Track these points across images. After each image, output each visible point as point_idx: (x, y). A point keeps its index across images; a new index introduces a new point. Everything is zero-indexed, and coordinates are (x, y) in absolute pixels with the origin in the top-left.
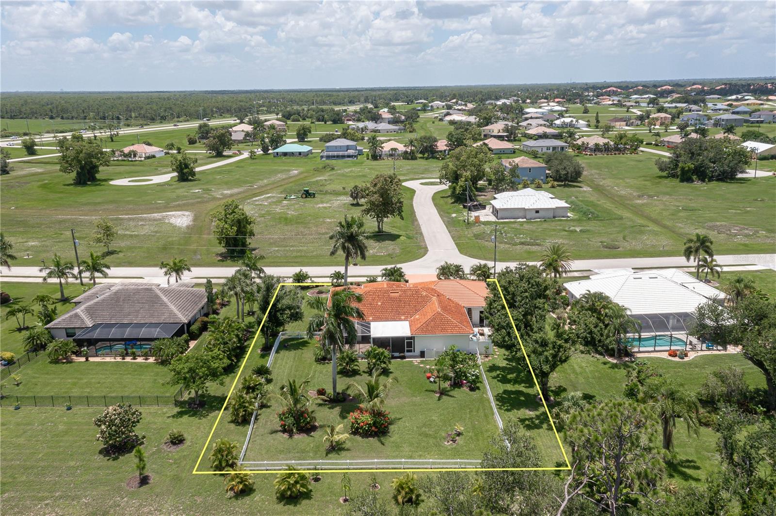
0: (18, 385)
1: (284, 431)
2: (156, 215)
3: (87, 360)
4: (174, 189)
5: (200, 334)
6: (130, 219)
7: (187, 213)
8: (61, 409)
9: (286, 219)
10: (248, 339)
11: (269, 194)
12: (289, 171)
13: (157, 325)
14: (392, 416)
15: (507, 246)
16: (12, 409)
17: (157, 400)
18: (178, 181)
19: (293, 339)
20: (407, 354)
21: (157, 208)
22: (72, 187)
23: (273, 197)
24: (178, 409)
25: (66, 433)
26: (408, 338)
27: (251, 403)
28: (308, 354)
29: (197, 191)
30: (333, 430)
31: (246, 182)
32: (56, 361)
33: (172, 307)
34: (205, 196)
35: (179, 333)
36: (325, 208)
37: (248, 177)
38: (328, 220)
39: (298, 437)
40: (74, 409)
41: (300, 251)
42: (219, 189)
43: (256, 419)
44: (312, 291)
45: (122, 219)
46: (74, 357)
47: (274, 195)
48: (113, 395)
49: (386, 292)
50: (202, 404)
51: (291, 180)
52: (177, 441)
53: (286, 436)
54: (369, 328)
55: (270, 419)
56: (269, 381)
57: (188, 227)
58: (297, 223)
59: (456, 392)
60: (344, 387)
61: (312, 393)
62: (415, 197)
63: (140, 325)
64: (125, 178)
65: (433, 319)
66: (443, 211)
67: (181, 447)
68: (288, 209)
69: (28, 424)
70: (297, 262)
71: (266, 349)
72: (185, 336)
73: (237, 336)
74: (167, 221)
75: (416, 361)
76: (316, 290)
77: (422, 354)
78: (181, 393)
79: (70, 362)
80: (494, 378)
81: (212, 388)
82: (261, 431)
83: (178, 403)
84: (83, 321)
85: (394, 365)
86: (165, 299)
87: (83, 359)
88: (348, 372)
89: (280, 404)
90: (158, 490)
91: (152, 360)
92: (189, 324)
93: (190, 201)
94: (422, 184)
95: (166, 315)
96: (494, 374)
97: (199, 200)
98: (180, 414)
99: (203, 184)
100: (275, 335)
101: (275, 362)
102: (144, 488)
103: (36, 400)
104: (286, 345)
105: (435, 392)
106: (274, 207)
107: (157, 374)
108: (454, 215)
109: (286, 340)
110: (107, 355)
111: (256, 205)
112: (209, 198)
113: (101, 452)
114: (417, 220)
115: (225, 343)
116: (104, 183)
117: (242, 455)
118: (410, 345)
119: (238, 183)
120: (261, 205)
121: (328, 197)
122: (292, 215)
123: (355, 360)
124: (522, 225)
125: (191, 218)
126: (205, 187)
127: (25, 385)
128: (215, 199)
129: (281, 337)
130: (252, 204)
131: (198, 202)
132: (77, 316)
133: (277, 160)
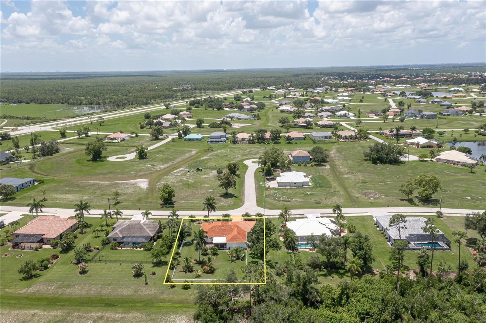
0: (103, 256)
1: (184, 272)
2: (132, 181)
3: (122, 249)
4: (138, 164)
5: (157, 240)
6: (122, 184)
7: (145, 180)
8: (118, 264)
9: (188, 184)
10: (173, 242)
11: (181, 168)
12: (191, 151)
13: (143, 237)
14: (215, 268)
15: (277, 202)
16: (104, 264)
17: (146, 262)
18: (139, 158)
19: (188, 242)
20: (224, 248)
21: (132, 177)
22: (91, 162)
23: (183, 170)
24: (153, 265)
25: (122, 271)
26: (225, 243)
27: (174, 263)
28: (193, 248)
29: (148, 166)
30: (197, 272)
31: (171, 160)
32: (112, 249)
33: (148, 231)
34: (152, 169)
35: (150, 240)
36: (205, 178)
37: (171, 156)
38: (206, 186)
39: (188, 273)
40: (123, 264)
41: (193, 203)
42: (158, 164)
43: (176, 268)
44: (196, 222)
45: (118, 184)
46: (117, 247)
47: (184, 169)
48: (133, 260)
49: (220, 226)
50: (160, 264)
51: (192, 158)
52: (154, 274)
53: (184, 273)
54: (213, 239)
55: (180, 268)
56: (180, 257)
57: (147, 189)
58: (193, 187)
59: (237, 261)
60: (202, 259)
61: (193, 261)
62: (247, 171)
63: (138, 237)
64: (114, 156)
65: (233, 237)
66: (257, 181)
67: (155, 275)
68: (190, 178)
69: (110, 268)
70: (192, 209)
71: (179, 246)
72: (152, 241)
73: (170, 241)
74: (137, 185)
75: (227, 251)
76: (198, 222)
77: (229, 249)
78: (153, 260)
79: (116, 249)
80: (251, 257)
81: (163, 259)
82: (177, 271)
83: (153, 263)
84: (119, 236)
85: (219, 252)
86: (145, 227)
87: (120, 248)
88: (205, 254)
89: (183, 264)
90: (150, 286)
91: (142, 249)
92: (153, 237)
93: (146, 172)
94: (253, 162)
95: (146, 233)
96: (251, 256)
97: (150, 172)
98: (154, 266)
99: (150, 161)
100: (182, 241)
101: (182, 250)
102: (147, 285)
103: (111, 262)
104: (186, 245)
105: (230, 261)
106: (183, 177)
107: (145, 254)
108: (261, 183)
109: (186, 243)
110: (128, 247)
111: (176, 176)
112: (154, 171)
113: (133, 276)
114: (244, 186)
115: (166, 244)
116: (104, 159)
117: (172, 278)
118: (225, 245)
119: (167, 160)
120: (177, 175)
121: (208, 171)
122: (191, 182)
123: (207, 250)
124: (287, 190)
125: (147, 183)
126: (152, 163)
127: (105, 257)
128: (157, 171)
129: (184, 241)
130: (174, 175)
131: (150, 173)
132: (116, 233)
133: (186, 143)
